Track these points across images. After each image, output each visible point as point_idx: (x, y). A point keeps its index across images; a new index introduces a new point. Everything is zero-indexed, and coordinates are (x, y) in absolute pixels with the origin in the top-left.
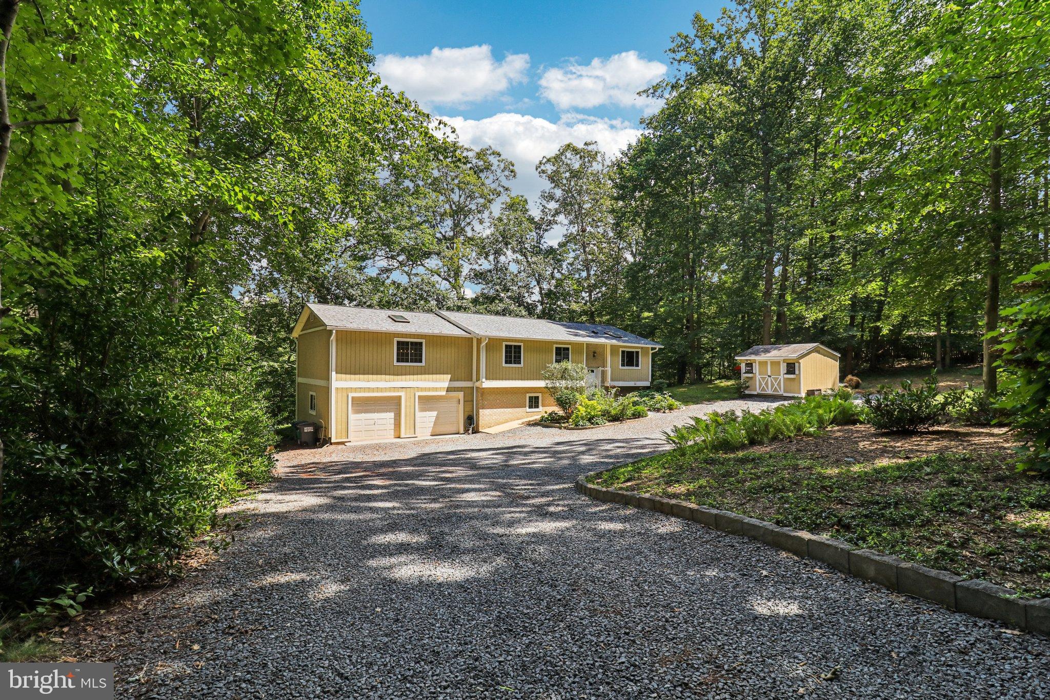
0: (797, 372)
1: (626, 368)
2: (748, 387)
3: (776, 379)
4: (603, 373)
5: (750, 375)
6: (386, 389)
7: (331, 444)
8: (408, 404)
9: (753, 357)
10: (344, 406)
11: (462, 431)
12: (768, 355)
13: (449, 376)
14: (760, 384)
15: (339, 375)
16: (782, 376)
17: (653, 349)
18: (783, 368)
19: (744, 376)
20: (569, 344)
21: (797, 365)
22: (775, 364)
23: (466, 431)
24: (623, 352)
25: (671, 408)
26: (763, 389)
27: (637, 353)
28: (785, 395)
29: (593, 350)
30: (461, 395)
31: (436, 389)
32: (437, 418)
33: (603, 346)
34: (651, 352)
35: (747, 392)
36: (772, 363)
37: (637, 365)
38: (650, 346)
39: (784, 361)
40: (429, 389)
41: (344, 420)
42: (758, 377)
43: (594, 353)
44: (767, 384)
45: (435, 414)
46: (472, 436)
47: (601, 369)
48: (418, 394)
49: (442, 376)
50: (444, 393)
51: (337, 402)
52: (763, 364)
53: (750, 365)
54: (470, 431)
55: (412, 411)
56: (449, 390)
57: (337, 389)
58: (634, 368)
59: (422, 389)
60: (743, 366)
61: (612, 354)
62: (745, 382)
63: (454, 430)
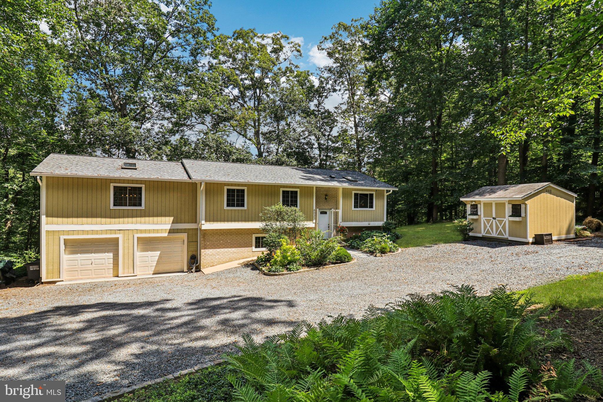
0: (523, 214)
1: (359, 209)
2: (472, 229)
3: (500, 222)
4: (336, 214)
5: (475, 217)
6: (102, 232)
7: (42, 283)
8: (126, 245)
9: (477, 198)
10: (56, 248)
11: (185, 270)
12: (493, 195)
13: (171, 219)
14: (485, 227)
15: (50, 219)
16: (507, 219)
17: (388, 191)
18: (508, 210)
19: (470, 217)
20: (298, 187)
21: (523, 206)
22: (500, 206)
23: (190, 270)
24: (356, 195)
25: (383, 252)
26: (488, 232)
27: (372, 195)
28: (510, 238)
29: (325, 193)
30: (185, 236)
31: (157, 231)
32: (160, 257)
33: (336, 189)
34: (386, 194)
35: (471, 234)
36: (497, 204)
37: (371, 207)
38: (385, 189)
39: (509, 202)
40: (149, 231)
41: (56, 260)
42: (483, 219)
43: (326, 195)
44: (491, 226)
45: (158, 253)
46: (195, 274)
47: (333, 210)
48: (136, 236)
49: (163, 219)
50: (166, 235)
51: (48, 244)
52: (488, 205)
53: (475, 207)
54: (193, 270)
55: (131, 251)
56: (171, 231)
57: (48, 232)
58: (368, 209)
59: (141, 231)
60: (468, 208)
61: (344, 197)
62: (471, 224)
63: (178, 268)
